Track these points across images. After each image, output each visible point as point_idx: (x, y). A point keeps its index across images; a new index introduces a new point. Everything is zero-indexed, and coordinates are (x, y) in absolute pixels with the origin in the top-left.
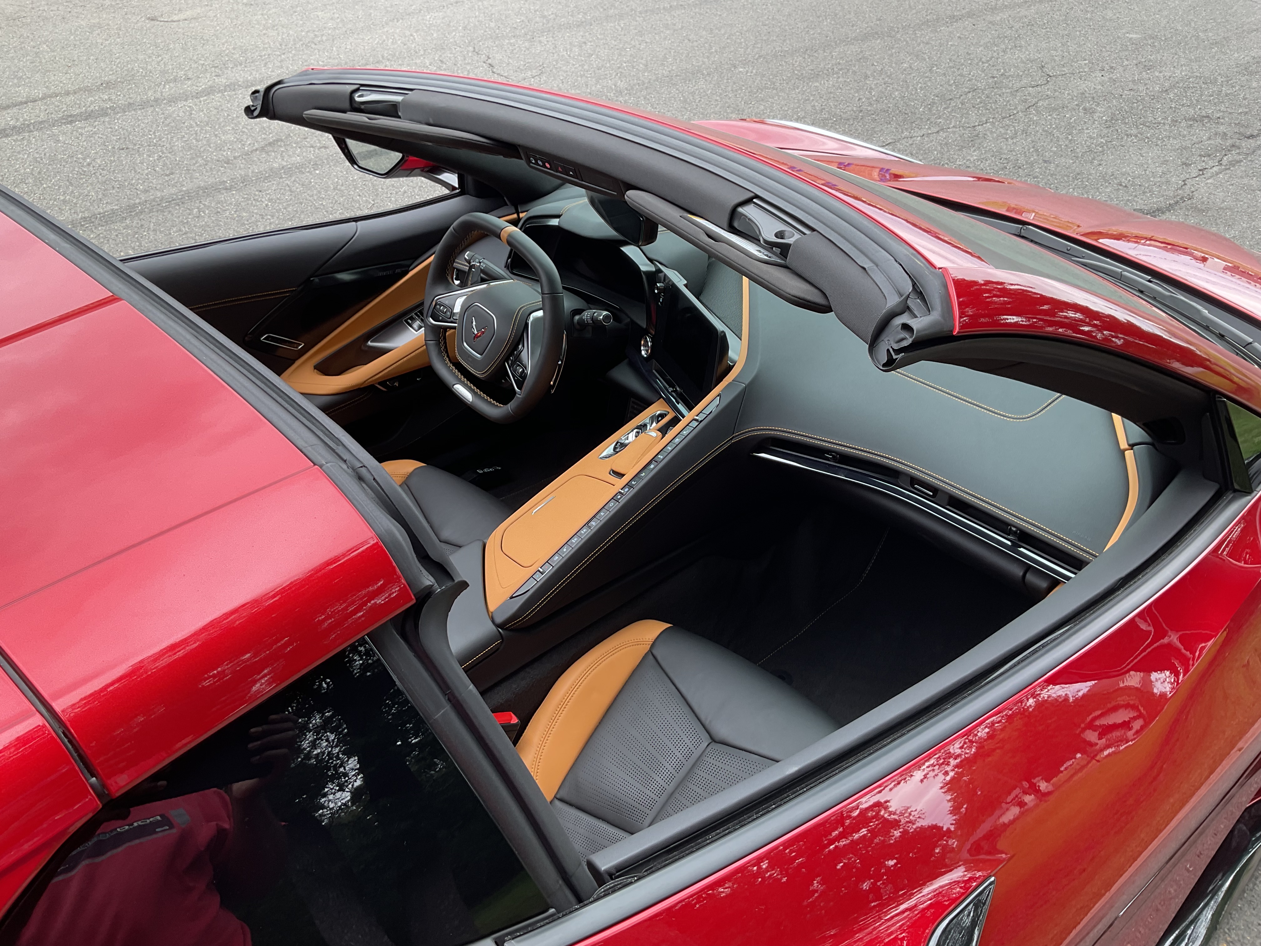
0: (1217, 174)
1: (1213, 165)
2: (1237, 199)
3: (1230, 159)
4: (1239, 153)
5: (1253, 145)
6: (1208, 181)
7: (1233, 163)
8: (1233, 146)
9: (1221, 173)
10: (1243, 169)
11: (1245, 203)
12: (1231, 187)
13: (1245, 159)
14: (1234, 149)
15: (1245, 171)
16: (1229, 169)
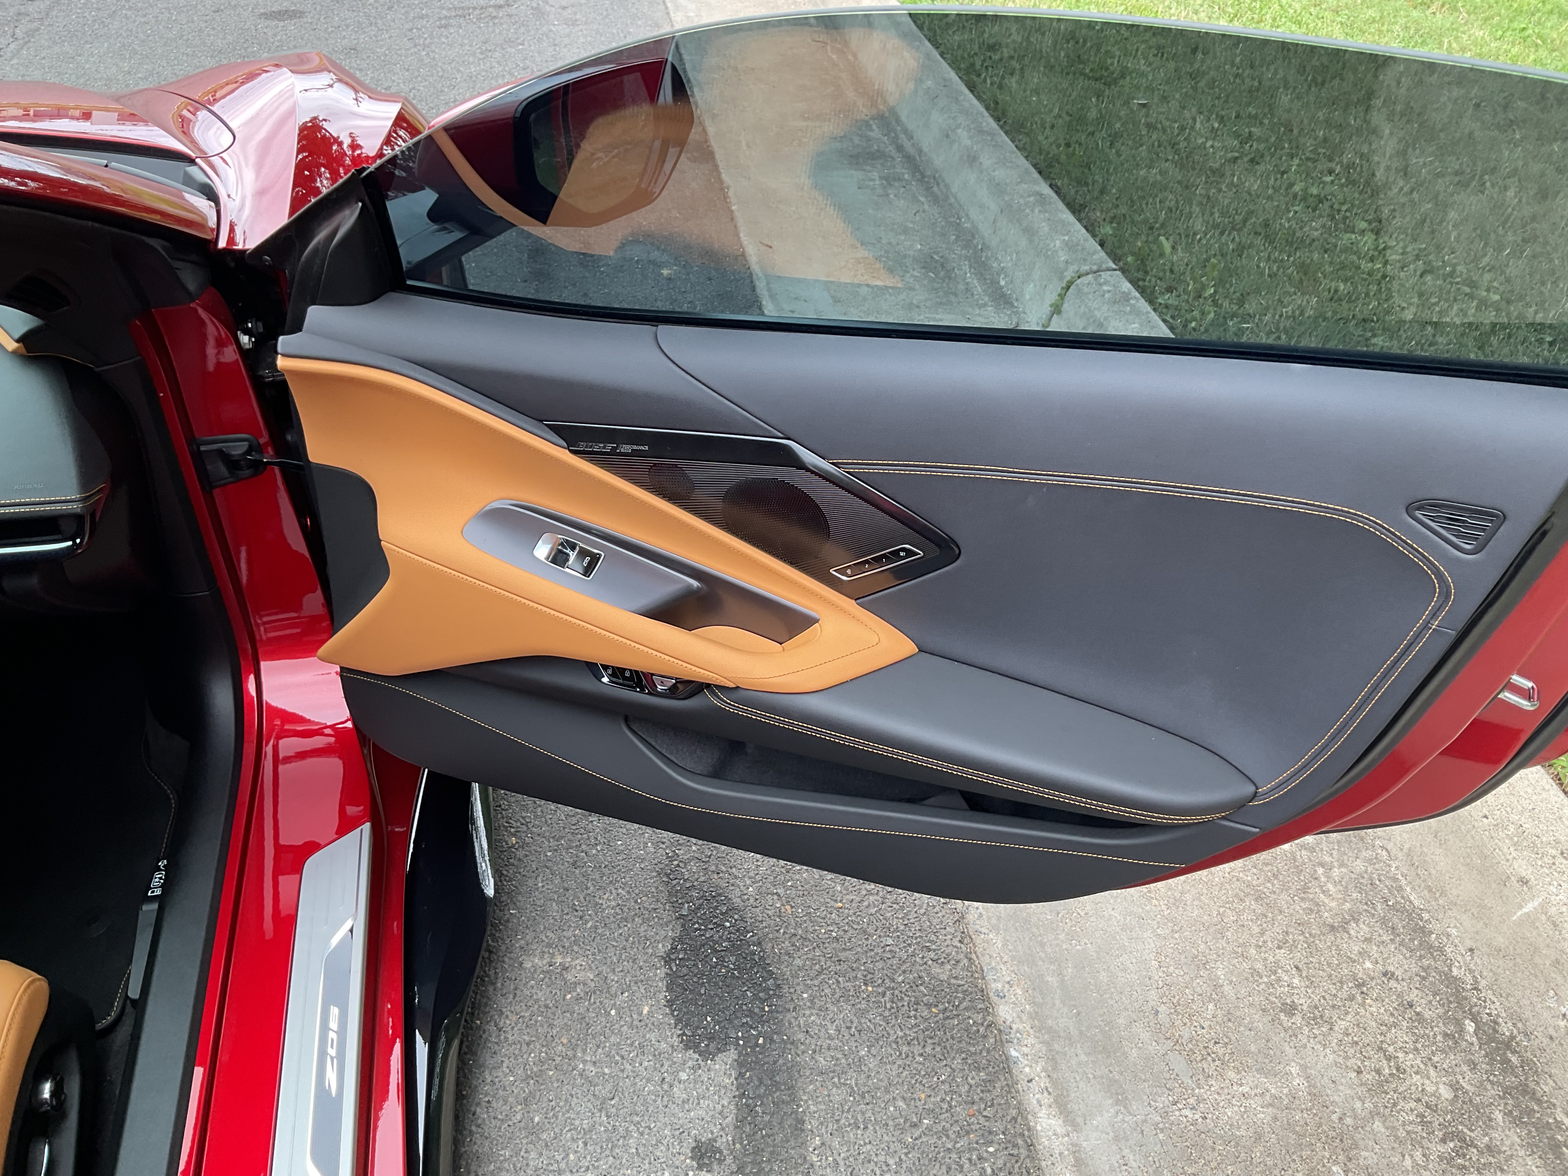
0: (18, 51)
1: (7, 42)
2: (59, 73)
3: (24, 30)
4: (30, 21)
5: (42, 7)
6: (12, 62)
7: (31, 33)
8: (19, 14)
9: (22, 49)
10: (47, 37)
11: (70, 75)
12: (43, 62)
13: (42, 25)
14: (20, 17)
15: (50, 39)
16: (29, 41)
